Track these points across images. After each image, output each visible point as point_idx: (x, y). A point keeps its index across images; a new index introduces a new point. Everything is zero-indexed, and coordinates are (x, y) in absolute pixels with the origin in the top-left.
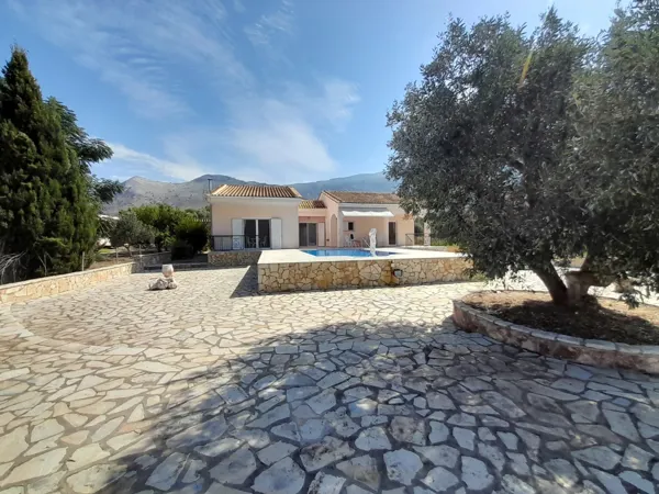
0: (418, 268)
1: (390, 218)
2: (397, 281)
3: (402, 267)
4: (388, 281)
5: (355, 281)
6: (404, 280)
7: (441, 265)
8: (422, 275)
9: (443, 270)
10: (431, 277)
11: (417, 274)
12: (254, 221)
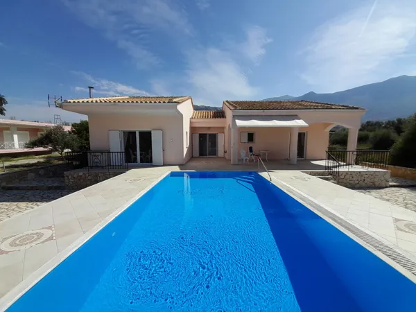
1: (301, 128)
12: (134, 133)
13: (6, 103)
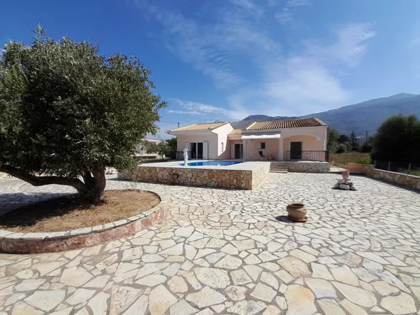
0: (190, 175)
2: (177, 182)
3: (180, 173)
4: (172, 180)
5: (155, 179)
6: (182, 181)
7: (206, 174)
8: (193, 180)
9: (207, 178)
10: (198, 182)
11: (189, 179)
12: (196, 144)
13: (157, 119)
